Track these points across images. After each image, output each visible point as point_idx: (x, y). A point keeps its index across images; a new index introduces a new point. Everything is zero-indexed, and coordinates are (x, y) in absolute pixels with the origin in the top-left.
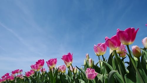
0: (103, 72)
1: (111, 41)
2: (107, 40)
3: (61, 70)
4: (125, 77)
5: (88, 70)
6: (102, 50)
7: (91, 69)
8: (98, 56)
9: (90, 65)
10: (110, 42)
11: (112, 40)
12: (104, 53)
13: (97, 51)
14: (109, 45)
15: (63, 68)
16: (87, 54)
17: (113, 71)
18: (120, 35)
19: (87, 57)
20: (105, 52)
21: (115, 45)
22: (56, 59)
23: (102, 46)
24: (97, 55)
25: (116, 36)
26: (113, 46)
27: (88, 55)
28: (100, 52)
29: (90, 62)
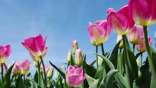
0: (100, 75)
1: (116, 17)
2: (109, 13)
3: (20, 68)
4: (134, 84)
5: (71, 68)
6: (101, 32)
7: (76, 68)
8: (96, 47)
9: (77, 61)
10: (114, 19)
11: (118, 16)
12: (104, 40)
13: (92, 34)
14: (113, 24)
15: (24, 65)
16: (75, 42)
17: (113, 70)
18: (133, 5)
19: (73, 46)
20: (107, 38)
21: (124, 25)
22: (8, 47)
23: (102, 25)
24: (94, 45)
25: (127, 7)
26: (119, 26)
27: (77, 44)
28: (98, 37)
29: (78, 56)
